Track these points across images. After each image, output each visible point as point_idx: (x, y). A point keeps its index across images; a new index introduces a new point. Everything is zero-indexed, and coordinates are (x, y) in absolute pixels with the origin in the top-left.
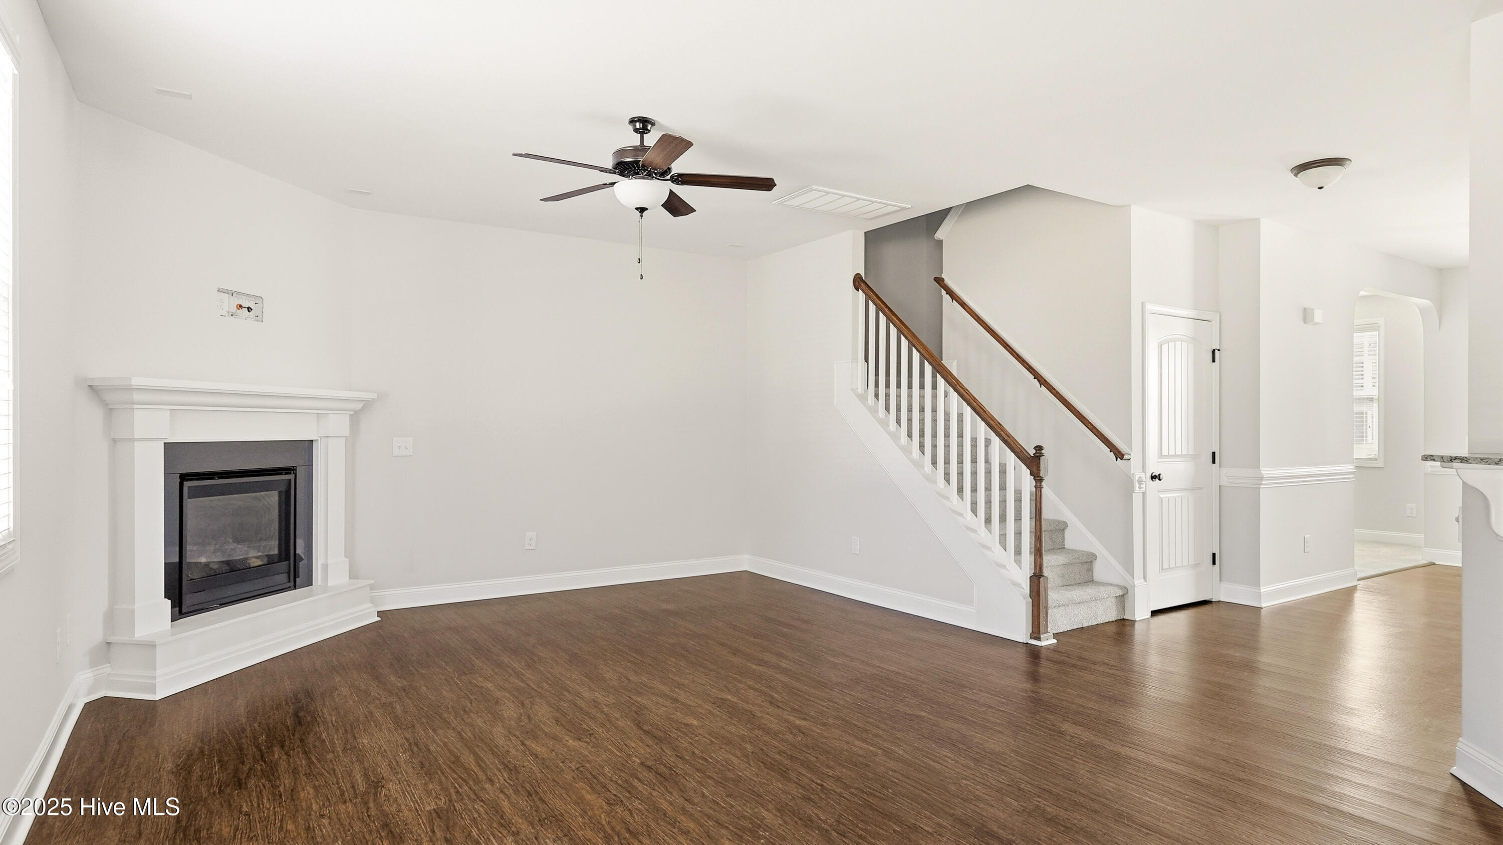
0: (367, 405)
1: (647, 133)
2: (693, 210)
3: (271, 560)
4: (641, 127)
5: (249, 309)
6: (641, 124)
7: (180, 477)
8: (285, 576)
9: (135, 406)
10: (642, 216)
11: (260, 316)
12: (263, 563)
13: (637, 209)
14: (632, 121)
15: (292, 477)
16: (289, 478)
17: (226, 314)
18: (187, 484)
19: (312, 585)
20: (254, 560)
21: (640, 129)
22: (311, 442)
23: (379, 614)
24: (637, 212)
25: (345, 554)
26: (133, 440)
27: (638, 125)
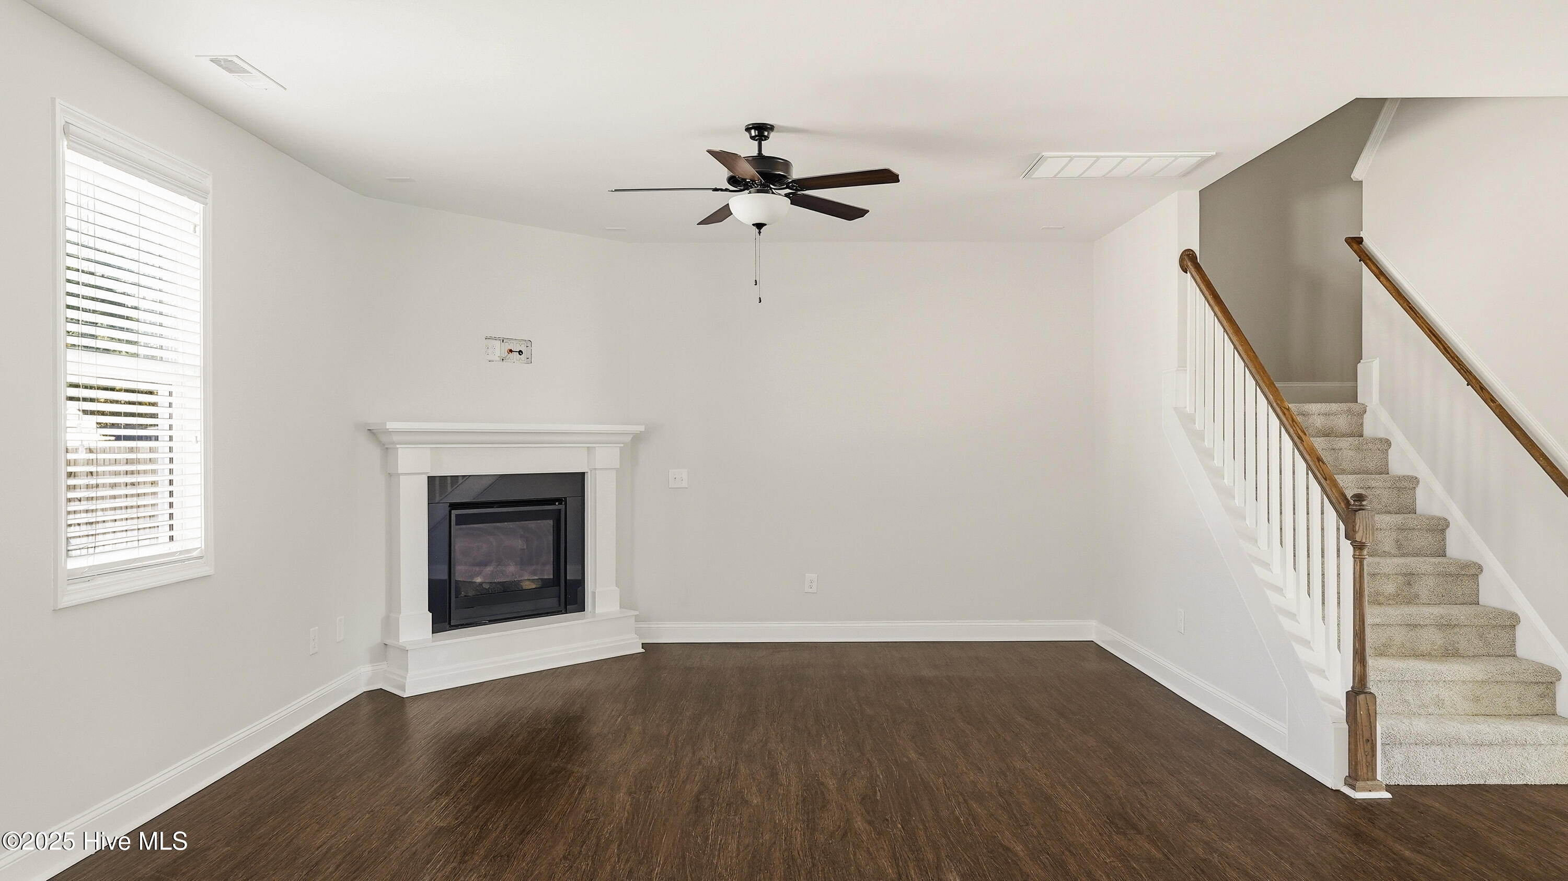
0: (637, 439)
1: (765, 140)
2: (868, 211)
3: (545, 584)
4: (757, 134)
5: (520, 352)
6: (757, 132)
7: (449, 506)
8: (556, 600)
9: (398, 446)
10: (760, 233)
11: (530, 359)
12: (538, 586)
13: (753, 225)
14: (748, 129)
15: (562, 507)
16: (560, 508)
17: (499, 359)
18: (454, 512)
19: (584, 611)
20: (527, 583)
21: (756, 136)
22: (583, 474)
23: (644, 645)
24: (755, 228)
25: (616, 584)
26: (399, 475)
27: (753, 133)
